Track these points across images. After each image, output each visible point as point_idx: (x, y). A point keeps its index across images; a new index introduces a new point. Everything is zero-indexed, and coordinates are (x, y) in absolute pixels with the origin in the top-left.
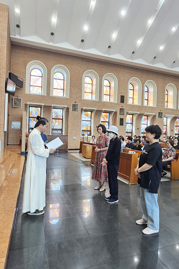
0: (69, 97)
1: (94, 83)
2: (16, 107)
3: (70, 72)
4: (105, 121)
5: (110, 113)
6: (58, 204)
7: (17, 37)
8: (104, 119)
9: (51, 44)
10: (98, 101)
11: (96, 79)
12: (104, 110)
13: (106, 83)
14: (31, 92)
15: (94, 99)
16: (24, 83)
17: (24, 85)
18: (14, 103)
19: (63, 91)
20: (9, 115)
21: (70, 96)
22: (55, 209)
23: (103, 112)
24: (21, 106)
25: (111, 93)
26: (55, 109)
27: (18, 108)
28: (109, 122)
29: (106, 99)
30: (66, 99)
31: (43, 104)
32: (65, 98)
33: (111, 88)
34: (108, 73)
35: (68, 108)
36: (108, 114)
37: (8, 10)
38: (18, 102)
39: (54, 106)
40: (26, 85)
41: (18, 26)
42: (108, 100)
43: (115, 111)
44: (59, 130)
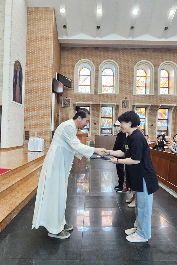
0: (118, 94)
1: (149, 75)
2: (65, 108)
3: (119, 66)
4: (162, 118)
5: (169, 108)
6: (110, 212)
7: (64, 38)
8: (161, 115)
9: (98, 38)
10: (153, 94)
11: (151, 70)
12: (160, 105)
13: (163, 73)
14: (80, 92)
15: (148, 93)
16: (72, 83)
17: (72, 85)
18: (64, 104)
19: (113, 88)
20: (59, 116)
21: (120, 92)
22: (108, 216)
23: (160, 108)
24: (70, 106)
25: (170, 84)
26: (104, 108)
27: (67, 108)
28: (169, 119)
29: (163, 92)
30: (116, 96)
31: (91, 103)
32: (114, 95)
33: (170, 78)
34: (165, 61)
35: (117, 106)
36: (167, 109)
37: (54, 12)
38: (67, 103)
39: (102, 104)
40: (75, 84)
41: (65, 27)
42: (167, 93)
43: (175, 106)
44: (109, 129)
